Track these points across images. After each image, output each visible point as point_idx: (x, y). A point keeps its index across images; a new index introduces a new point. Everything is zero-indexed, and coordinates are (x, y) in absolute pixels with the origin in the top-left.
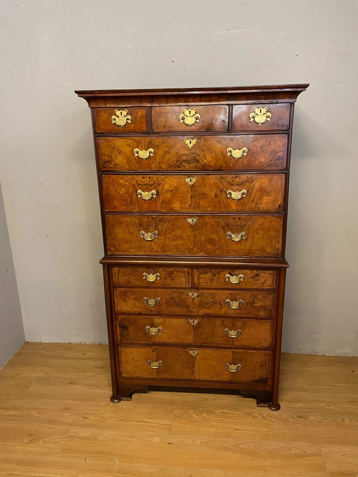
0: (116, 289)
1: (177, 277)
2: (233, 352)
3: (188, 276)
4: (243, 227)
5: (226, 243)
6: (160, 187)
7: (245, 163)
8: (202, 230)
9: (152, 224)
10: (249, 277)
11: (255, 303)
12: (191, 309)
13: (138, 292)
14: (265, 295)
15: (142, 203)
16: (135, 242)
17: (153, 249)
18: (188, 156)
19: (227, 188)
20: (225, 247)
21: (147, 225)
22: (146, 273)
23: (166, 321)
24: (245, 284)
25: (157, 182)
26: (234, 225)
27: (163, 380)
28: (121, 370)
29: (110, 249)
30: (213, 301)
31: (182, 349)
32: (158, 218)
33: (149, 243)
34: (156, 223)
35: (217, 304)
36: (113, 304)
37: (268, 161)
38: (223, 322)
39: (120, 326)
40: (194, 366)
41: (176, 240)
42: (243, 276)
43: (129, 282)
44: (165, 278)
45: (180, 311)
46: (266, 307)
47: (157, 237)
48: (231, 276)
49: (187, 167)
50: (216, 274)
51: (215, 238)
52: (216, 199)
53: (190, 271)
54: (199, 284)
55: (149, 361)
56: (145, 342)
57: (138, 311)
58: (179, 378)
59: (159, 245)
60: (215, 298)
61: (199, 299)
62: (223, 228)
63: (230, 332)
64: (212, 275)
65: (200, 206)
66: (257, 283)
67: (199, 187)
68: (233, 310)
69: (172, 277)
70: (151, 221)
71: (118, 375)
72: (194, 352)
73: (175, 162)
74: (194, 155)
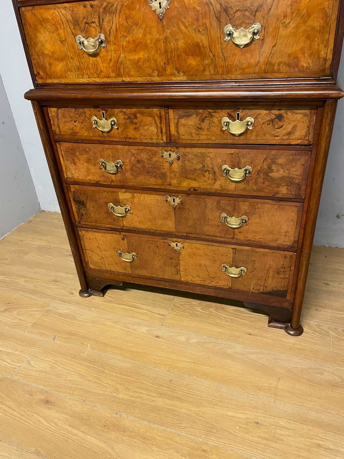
0: (59, 144)
1: (142, 124)
2: (234, 250)
3: (161, 123)
4: (256, 11)
5: (222, 53)
9: (93, 20)
10: (264, 121)
11: (272, 171)
12: (168, 180)
13: (89, 150)
14: (291, 157)
16: (72, 58)
17: (101, 71)
20: (222, 60)
21: (86, 23)
22: (96, 116)
23: (135, 198)
24: (257, 136)
26: (237, 9)
27: (139, 277)
28: (86, 260)
29: (39, 73)
30: (203, 166)
31: (160, 239)
32: (102, 5)
33: (93, 60)
34: (99, 17)
35: (209, 173)
36: (59, 167)
38: (218, 202)
39: (74, 201)
40: (178, 264)
41: (135, 51)
42: (252, 120)
43: (74, 134)
44: (126, 126)
45: (152, 182)
46: (291, 179)
47: (104, 47)
48: (231, 121)
50: (206, 117)
51: (202, 41)
53: (163, 113)
54: (179, 136)
55: (119, 252)
56: (110, 226)
57: (94, 181)
58: (159, 277)
59: (109, 64)
60: (206, 162)
61: (180, 162)
62: (217, 18)
63: (229, 219)
64: (199, 120)
66: (277, 132)
68: (234, 184)
69: (136, 124)
70: (91, 14)
71: (84, 265)
72: (177, 245)
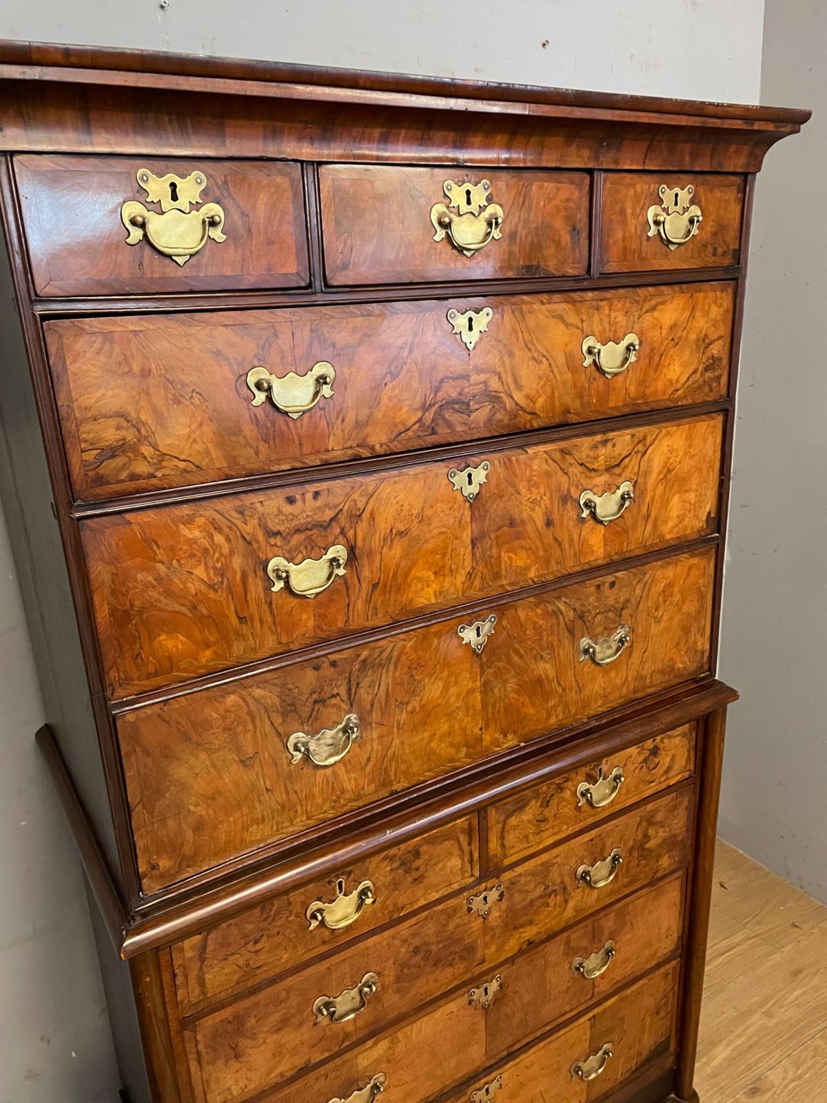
0: (195, 1030)
1: (432, 862)
2: (592, 1020)
3: (469, 844)
4: (622, 609)
5: (576, 681)
6: (362, 526)
7: (632, 389)
8: (509, 661)
9: (335, 691)
10: (636, 765)
11: (649, 839)
12: (479, 955)
13: (288, 993)
14: (672, 803)
15: (290, 613)
17: (343, 792)
18: (464, 383)
19: (580, 487)
20: (576, 692)
21: (316, 702)
22: (319, 899)
23: (399, 1041)
25: (346, 508)
26: (598, 611)
29: (154, 867)
30: (545, 889)
32: (358, 656)
33: (325, 775)
34: (350, 681)
35: (556, 895)
37: (687, 376)
38: (568, 942)
41: (424, 725)
42: (621, 771)
43: (249, 973)
44: (394, 886)
45: (444, 979)
46: (673, 839)
48: (590, 785)
49: (459, 428)
51: (545, 673)
52: (548, 535)
53: (475, 822)
54: (504, 854)
57: (294, 1068)
59: (363, 769)
60: (550, 878)
61: (504, 905)
62: (569, 631)
63: (586, 964)
64: (541, 806)
65: (501, 570)
66: (653, 775)
67: (496, 499)
68: (597, 891)
69: (417, 869)
70: (331, 680)
72: (487, 1090)
73: (419, 414)
74: (482, 377)
